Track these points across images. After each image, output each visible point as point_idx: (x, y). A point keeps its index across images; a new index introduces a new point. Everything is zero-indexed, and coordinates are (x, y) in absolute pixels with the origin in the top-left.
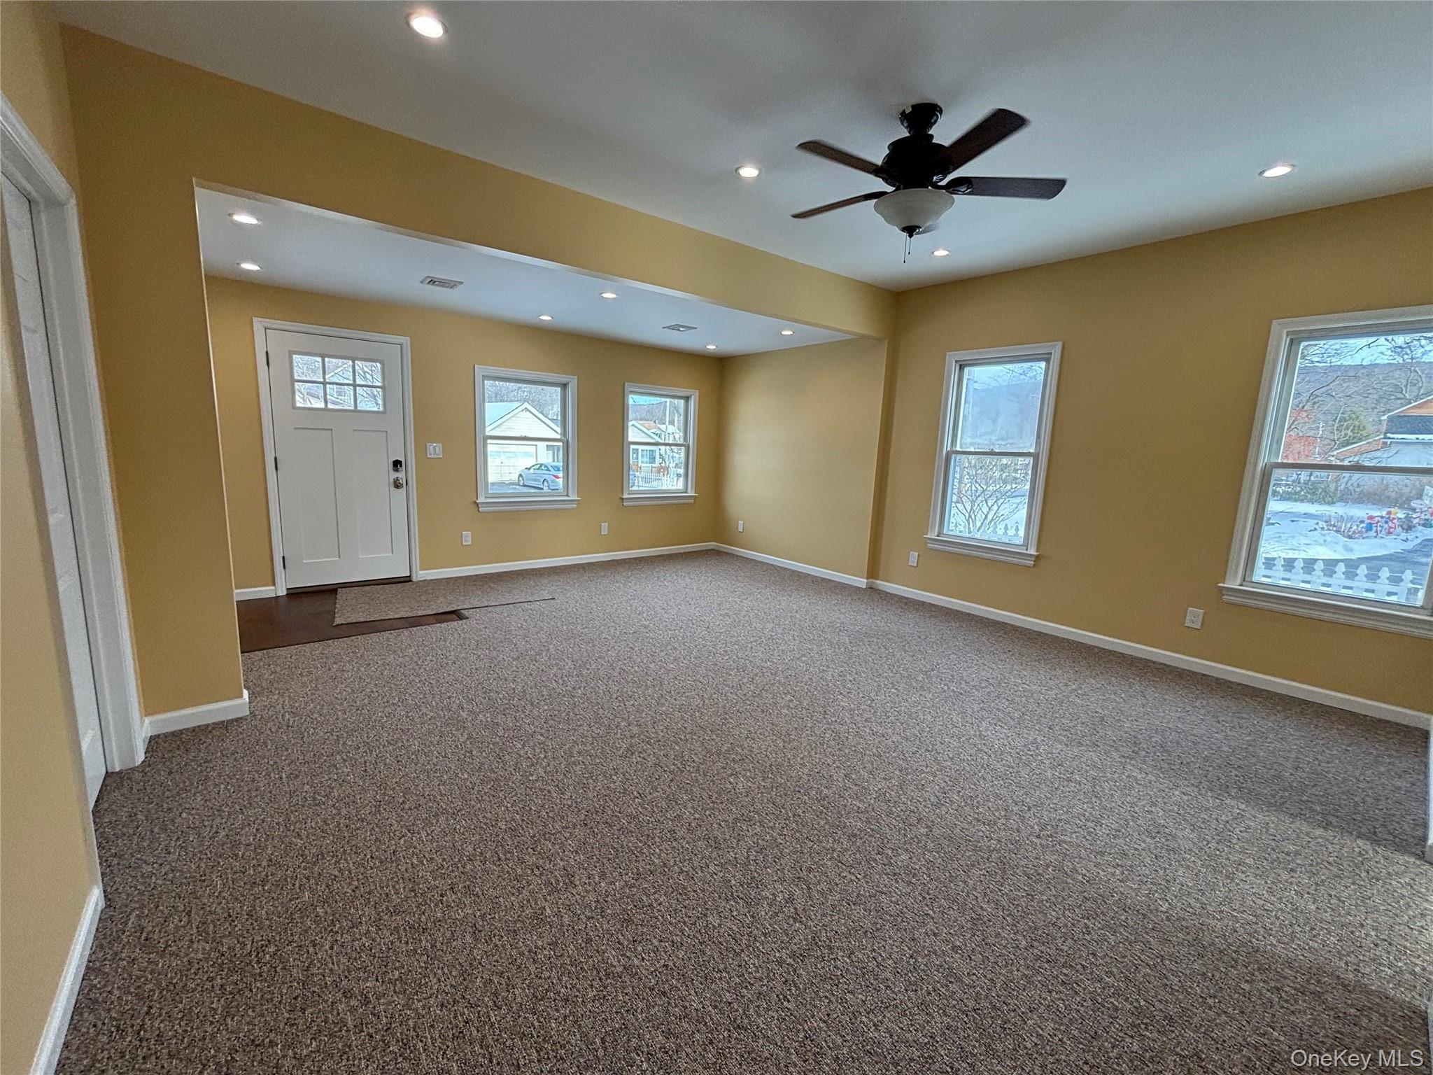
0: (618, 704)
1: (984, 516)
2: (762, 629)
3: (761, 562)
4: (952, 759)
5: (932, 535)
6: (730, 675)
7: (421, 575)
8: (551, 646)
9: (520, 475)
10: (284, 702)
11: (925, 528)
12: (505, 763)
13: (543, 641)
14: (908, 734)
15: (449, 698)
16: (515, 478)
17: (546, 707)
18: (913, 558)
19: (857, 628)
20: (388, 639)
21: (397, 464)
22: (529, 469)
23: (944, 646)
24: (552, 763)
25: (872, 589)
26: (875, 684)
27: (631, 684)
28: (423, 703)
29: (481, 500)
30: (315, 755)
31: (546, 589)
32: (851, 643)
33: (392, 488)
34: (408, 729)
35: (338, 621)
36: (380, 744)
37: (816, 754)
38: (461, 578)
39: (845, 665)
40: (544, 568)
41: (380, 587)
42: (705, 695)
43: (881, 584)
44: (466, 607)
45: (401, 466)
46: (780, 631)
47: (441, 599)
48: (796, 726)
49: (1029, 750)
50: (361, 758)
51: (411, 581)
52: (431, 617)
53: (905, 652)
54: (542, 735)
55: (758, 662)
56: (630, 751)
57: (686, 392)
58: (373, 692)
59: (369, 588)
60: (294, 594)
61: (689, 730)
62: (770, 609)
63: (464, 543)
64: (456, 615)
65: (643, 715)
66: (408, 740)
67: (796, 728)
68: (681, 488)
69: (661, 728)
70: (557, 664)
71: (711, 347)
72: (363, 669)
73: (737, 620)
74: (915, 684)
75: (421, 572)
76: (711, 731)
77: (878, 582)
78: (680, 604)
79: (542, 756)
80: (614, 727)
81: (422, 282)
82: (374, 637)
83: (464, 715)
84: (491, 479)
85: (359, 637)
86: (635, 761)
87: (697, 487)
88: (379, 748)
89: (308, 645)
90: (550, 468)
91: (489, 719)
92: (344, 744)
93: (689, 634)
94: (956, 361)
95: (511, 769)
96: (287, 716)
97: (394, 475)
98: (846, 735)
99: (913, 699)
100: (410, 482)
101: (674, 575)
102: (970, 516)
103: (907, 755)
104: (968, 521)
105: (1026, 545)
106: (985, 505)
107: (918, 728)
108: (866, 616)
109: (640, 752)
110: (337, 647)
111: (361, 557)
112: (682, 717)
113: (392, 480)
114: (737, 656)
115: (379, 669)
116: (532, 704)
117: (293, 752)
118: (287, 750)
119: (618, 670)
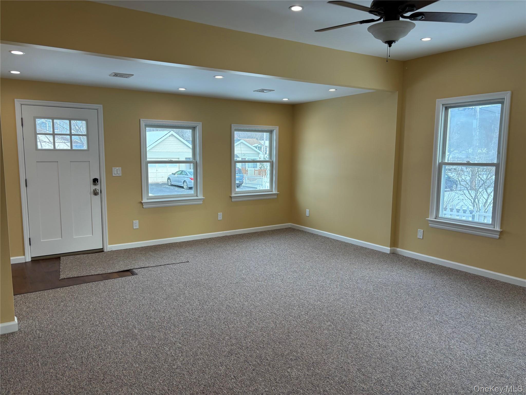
0: (224, 326)
1: (485, 201)
2: (317, 281)
3: (320, 236)
4: (427, 362)
5: (432, 218)
6: (294, 309)
7: (109, 247)
8: (186, 292)
9: (169, 179)
10: (36, 324)
11: (427, 214)
12: (159, 358)
13: (181, 288)
14: (402, 346)
15: (127, 321)
16: (165, 180)
17: (182, 328)
18: (420, 234)
19: (380, 280)
20: (92, 287)
21: (95, 181)
22: (174, 174)
23: (436, 292)
24: (186, 359)
25: (394, 253)
26: (386, 316)
27: (233, 315)
28: (113, 324)
29: (144, 200)
30: (55, 353)
31: (184, 255)
32: (374, 290)
33: (93, 196)
34: (105, 339)
35: (62, 277)
36: (90, 347)
37: (341, 357)
38: (132, 249)
39: (368, 304)
40: (183, 242)
41: (85, 255)
42: (277, 322)
43: (400, 250)
44: (136, 267)
45: (98, 182)
46: (328, 282)
47: (122, 263)
48: (331, 340)
49: (480, 358)
50: (79, 355)
51: (103, 251)
52: (116, 274)
53: (409, 295)
54: (180, 343)
55: (312, 301)
56: (231, 353)
57: (270, 128)
58: (84, 318)
59: (78, 256)
60: (36, 260)
61: (266, 342)
62: (323, 267)
63: (134, 228)
64: (130, 272)
65: (239, 333)
66: (105, 346)
67: (331, 342)
68: (269, 188)
69: (249, 340)
70: (189, 302)
71: (286, 100)
72: (78, 305)
73: (301, 275)
74: (411, 316)
75: (109, 246)
76: (279, 343)
77: (398, 249)
78: (266, 264)
79: (180, 355)
80: (222, 339)
81: (110, 75)
82: (84, 286)
83: (136, 331)
84: (150, 181)
85: (75, 286)
86: (233, 359)
87: (279, 188)
88: (89, 349)
89: (46, 291)
90: (188, 174)
91: (150, 334)
92: (70, 347)
93: (270, 284)
94: (443, 105)
95: (163, 362)
96: (38, 332)
97: (94, 187)
98: (362, 346)
99: (409, 325)
100: (103, 192)
101: (264, 245)
102: (474, 201)
103: (399, 359)
104: (473, 204)
105: (493, 224)
106: (486, 192)
107: (409, 343)
108: (387, 273)
109: (236, 354)
110: (61, 292)
111: (74, 237)
112: (262, 335)
113: (92, 191)
114: (299, 298)
115: (87, 305)
116: (175, 326)
117: (43, 352)
118: (40, 350)
119: (225, 306)
